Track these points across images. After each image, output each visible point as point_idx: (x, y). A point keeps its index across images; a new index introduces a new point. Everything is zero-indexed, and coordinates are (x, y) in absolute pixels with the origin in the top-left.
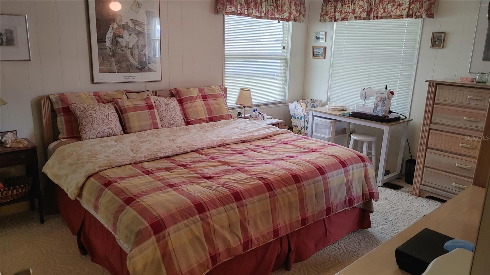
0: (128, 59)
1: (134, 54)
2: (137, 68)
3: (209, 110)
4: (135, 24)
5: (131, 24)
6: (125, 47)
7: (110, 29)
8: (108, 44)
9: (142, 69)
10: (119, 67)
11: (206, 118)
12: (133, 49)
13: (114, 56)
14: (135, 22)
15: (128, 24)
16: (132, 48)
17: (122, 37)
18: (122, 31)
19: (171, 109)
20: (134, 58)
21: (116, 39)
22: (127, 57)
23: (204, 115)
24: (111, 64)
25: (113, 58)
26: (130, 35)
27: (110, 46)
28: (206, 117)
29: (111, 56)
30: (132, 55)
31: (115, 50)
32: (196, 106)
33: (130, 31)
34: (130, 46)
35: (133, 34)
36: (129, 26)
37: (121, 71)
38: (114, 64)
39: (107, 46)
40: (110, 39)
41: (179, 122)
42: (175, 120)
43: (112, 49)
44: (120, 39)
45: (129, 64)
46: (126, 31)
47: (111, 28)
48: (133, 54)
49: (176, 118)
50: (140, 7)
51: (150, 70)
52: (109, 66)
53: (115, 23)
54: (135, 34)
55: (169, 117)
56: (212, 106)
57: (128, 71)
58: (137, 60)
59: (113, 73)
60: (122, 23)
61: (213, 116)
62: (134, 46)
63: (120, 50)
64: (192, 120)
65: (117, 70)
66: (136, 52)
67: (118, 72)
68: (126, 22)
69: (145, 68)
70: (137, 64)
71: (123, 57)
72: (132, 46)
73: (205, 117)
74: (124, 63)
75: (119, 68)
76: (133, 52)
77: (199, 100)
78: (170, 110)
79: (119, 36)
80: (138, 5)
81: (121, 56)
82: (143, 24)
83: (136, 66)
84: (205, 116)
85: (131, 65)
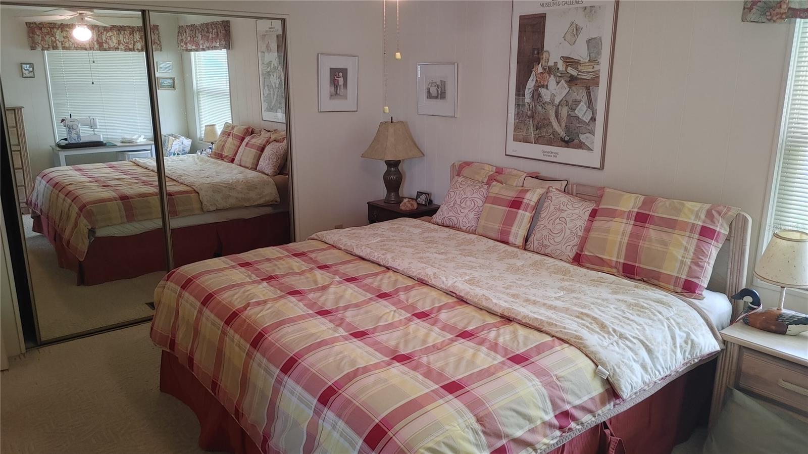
0: (550, 124)
1: (561, 116)
2: (563, 140)
3: (632, 249)
4: (567, 64)
5: (561, 66)
6: (548, 103)
7: (532, 75)
8: (528, 99)
9: (569, 142)
10: (538, 134)
11: (617, 262)
12: (560, 107)
13: (532, 117)
14: (568, 60)
15: (557, 65)
16: (558, 106)
17: (547, 87)
18: (548, 77)
19: (558, 219)
20: (559, 123)
21: (537, 90)
22: (549, 119)
23: (615, 254)
24: (528, 129)
25: (531, 119)
26: (558, 83)
27: (529, 102)
28: (619, 260)
29: (529, 117)
30: (557, 116)
31: (535, 108)
32: (607, 231)
33: (558, 76)
34: (556, 102)
35: (563, 81)
36: (558, 69)
37: (540, 142)
38: (531, 130)
39: (526, 101)
40: (531, 90)
41: (559, 247)
42: (552, 241)
43: (531, 106)
44: (543, 91)
45: (551, 131)
46: (552, 76)
47: (533, 73)
48: (559, 115)
49: (557, 240)
50: (578, 34)
51: (581, 146)
52: (525, 132)
53: (540, 65)
54: (566, 81)
55: (545, 233)
56: (647, 243)
57: (549, 143)
58: (563, 125)
59: (530, 143)
60: (549, 65)
61: (637, 265)
62: (562, 102)
63: (541, 108)
64: (586, 255)
65: (534, 139)
66: (564, 111)
67: (535, 143)
68: (554, 63)
69: (575, 141)
70: (563, 134)
71: (544, 119)
72: (558, 101)
73: (614, 259)
74: (545, 130)
75: (537, 136)
76: (559, 113)
77: (625, 221)
78: (554, 221)
79: (543, 86)
80: (577, 30)
81: (543, 118)
82: (580, 63)
83: (561, 135)
84: (617, 258)
85: (554, 133)
